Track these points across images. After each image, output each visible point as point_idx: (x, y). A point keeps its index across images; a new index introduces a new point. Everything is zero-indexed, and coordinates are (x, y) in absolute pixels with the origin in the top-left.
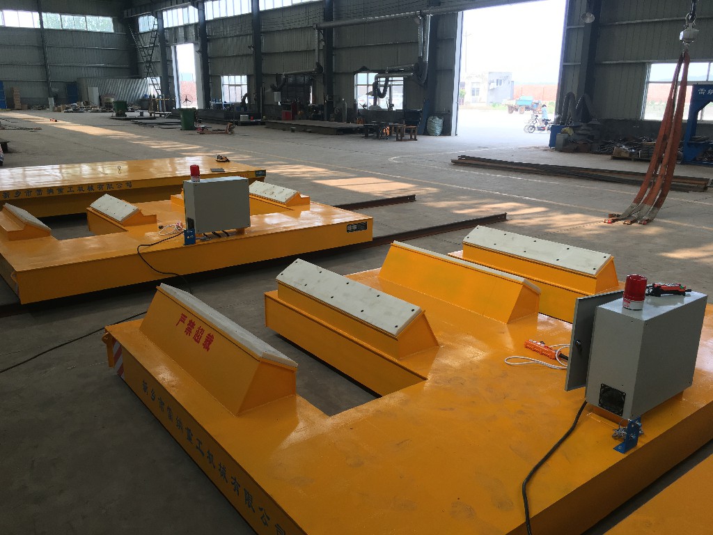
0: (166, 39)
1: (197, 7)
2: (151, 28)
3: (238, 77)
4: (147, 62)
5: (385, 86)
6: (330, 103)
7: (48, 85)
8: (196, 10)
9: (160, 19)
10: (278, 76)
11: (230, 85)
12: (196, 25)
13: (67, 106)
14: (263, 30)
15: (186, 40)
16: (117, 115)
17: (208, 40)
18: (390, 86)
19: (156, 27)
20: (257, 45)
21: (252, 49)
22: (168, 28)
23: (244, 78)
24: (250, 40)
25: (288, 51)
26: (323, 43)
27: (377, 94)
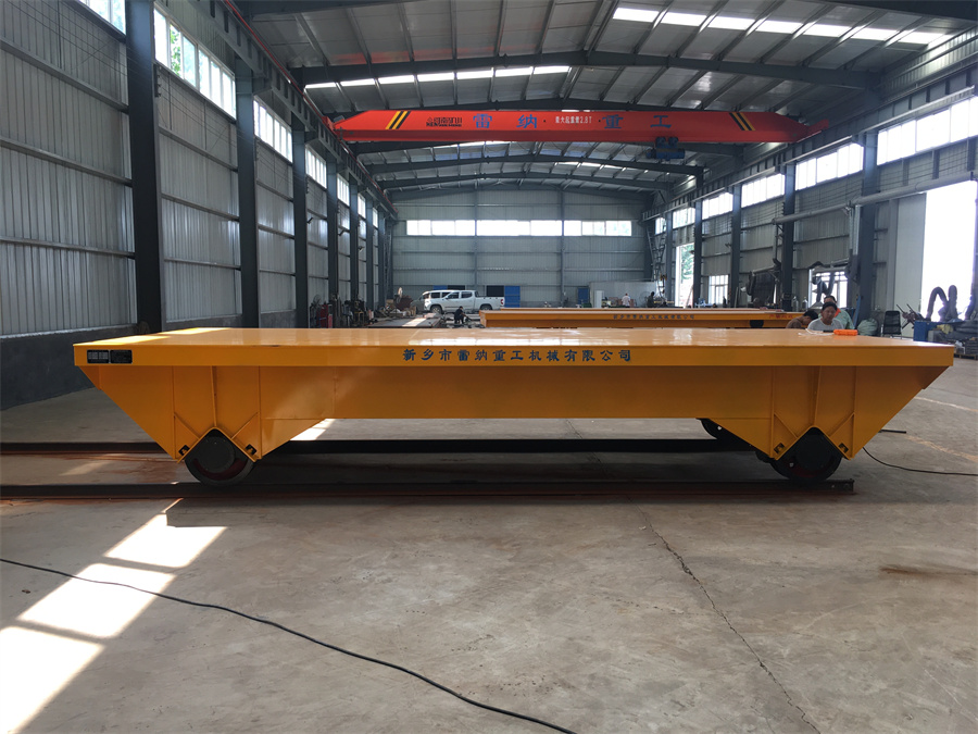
0: (672, 239)
1: (696, 207)
3: (722, 277)
4: (657, 264)
5: (831, 282)
7: (561, 289)
8: (695, 210)
9: (669, 220)
10: (751, 274)
11: (715, 286)
12: (695, 224)
14: (744, 226)
15: (688, 241)
17: (704, 240)
19: (666, 229)
20: (735, 243)
21: (730, 247)
22: (677, 229)
23: (726, 278)
24: (729, 238)
26: (781, 239)
27: (821, 290)
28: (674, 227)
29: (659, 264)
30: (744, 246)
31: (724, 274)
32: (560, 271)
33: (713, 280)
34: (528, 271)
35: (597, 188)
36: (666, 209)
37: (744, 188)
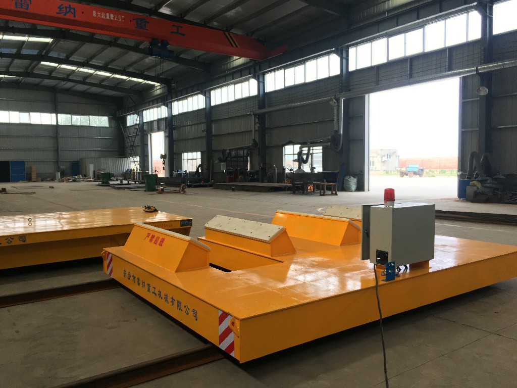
0: (145, 130)
1: (167, 106)
2: (135, 123)
3: (194, 153)
5: (308, 155)
6: (263, 169)
7: (58, 164)
8: (166, 108)
9: (141, 116)
10: (224, 151)
11: (188, 159)
12: (166, 118)
13: (68, 178)
14: (213, 119)
15: (159, 130)
16: (103, 183)
17: (174, 129)
18: (312, 154)
19: (138, 122)
20: (209, 130)
21: (205, 132)
22: (147, 123)
23: (199, 153)
24: (203, 127)
25: (232, 132)
26: (258, 125)
27: (301, 160)
28: (144, 121)
29: (132, 146)
30: (214, 132)
31: (196, 151)
32: (57, 150)
33: (186, 156)
34: (30, 150)
36: (138, 109)
37: (212, 92)
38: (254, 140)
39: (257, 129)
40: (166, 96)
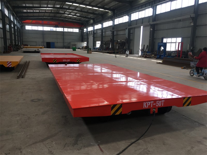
0: (88, 34)
1: (93, 27)
10: (105, 41)
12: (93, 30)
14: (103, 31)
19: (86, 31)
21: (101, 35)
28: (88, 31)
29: (85, 38)
30: (104, 35)
31: (100, 41)
32: (63, 39)
33: (97, 42)
34: (56, 39)
35: (71, 21)
36: (86, 27)
37: (104, 23)
38: (111, 39)
39: (112, 35)
40: (93, 23)
